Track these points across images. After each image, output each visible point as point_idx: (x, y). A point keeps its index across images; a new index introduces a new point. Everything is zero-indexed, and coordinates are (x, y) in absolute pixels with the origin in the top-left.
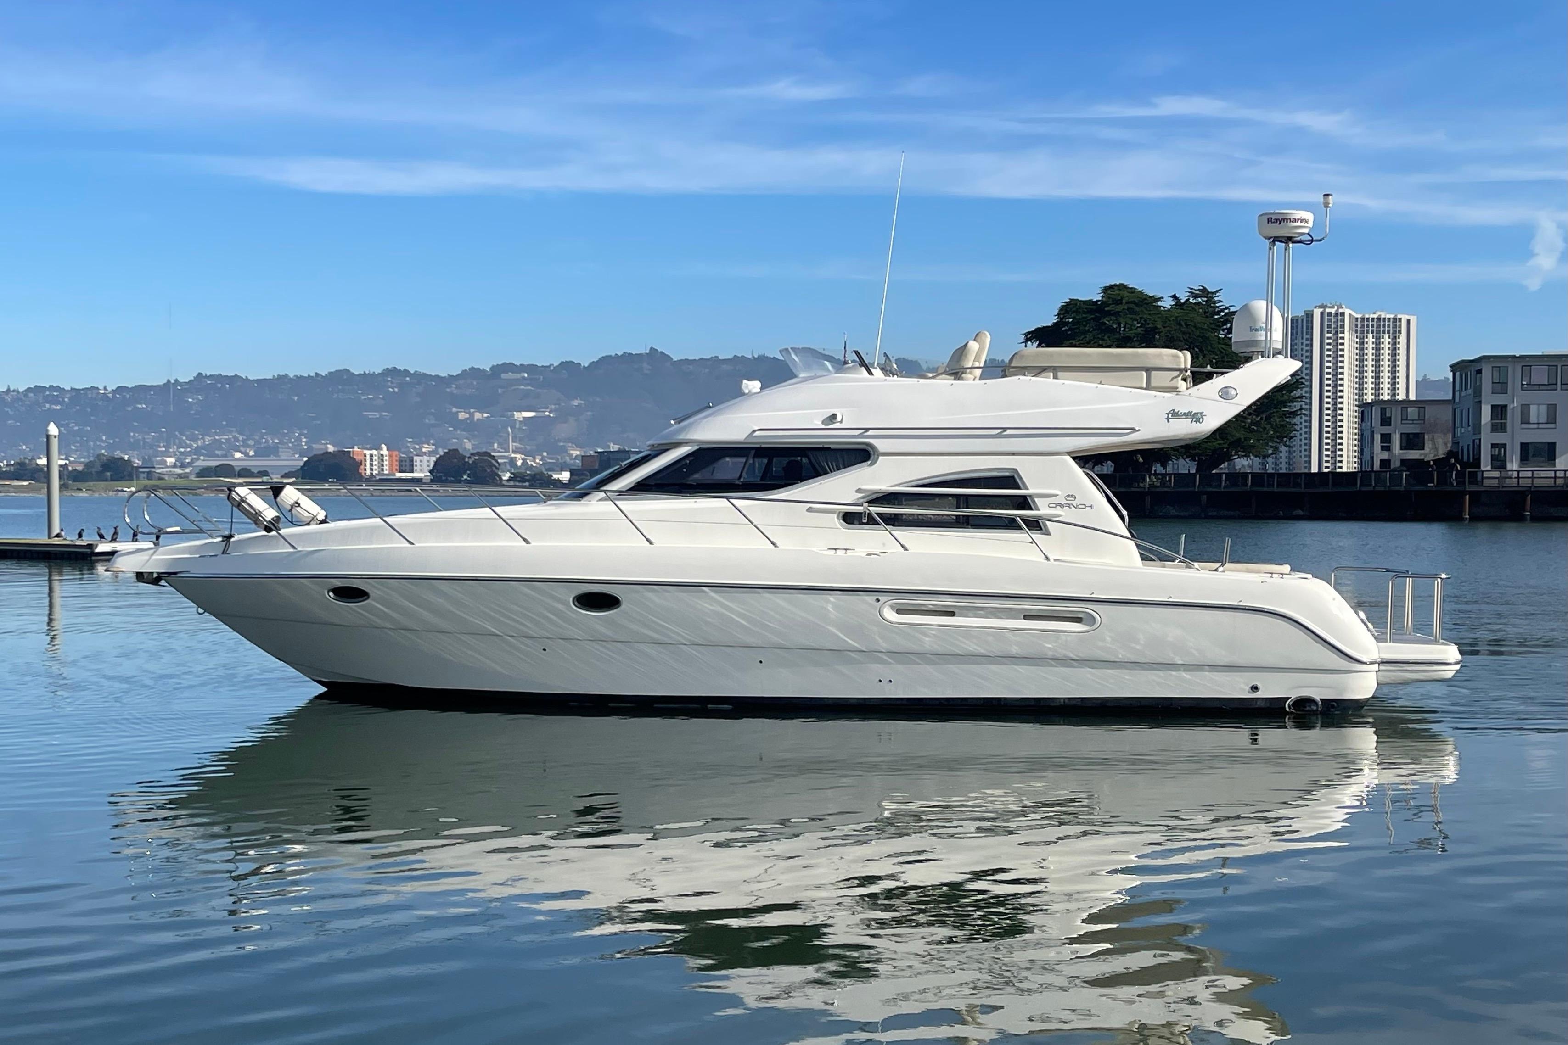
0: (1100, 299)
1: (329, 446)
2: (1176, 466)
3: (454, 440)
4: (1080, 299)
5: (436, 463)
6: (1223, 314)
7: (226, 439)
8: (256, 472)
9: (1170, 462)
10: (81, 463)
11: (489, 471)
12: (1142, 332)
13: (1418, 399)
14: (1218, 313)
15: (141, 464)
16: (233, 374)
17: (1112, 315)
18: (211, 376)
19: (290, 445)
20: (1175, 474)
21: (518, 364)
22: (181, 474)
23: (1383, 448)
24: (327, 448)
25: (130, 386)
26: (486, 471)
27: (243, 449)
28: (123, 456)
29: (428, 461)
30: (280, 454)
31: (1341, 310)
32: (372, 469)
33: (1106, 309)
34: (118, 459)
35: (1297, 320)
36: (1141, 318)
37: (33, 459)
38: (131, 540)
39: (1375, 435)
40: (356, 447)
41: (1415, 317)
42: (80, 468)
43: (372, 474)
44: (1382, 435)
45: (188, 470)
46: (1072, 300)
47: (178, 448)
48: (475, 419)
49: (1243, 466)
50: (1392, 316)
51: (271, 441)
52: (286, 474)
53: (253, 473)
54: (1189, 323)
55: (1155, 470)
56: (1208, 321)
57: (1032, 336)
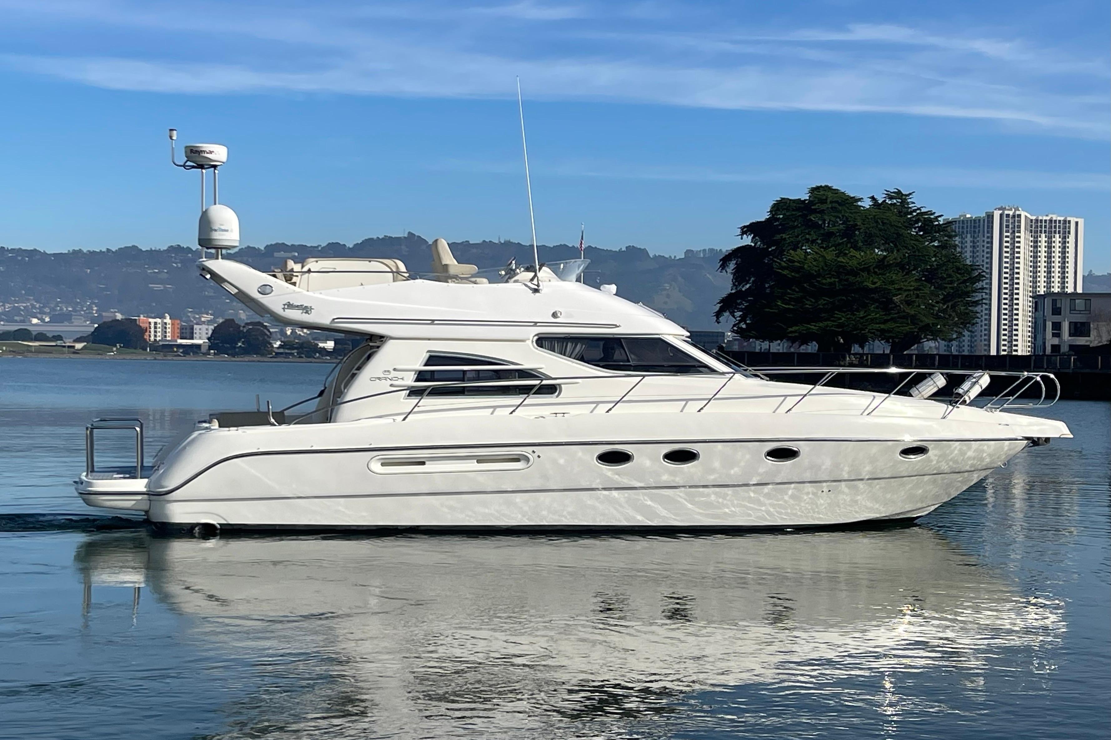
0: (808, 198)
1: (117, 314)
2: (871, 347)
3: (231, 312)
4: (790, 198)
5: (214, 331)
6: (915, 214)
7: (24, 307)
8: (51, 336)
9: (867, 343)
11: (261, 339)
12: (844, 229)
13: (1085, 292)
14: (911, 213)
16: (32, 249)
17: (819, 212)
18: (12, 249)
20: (871, 354)
21: (289, 244)
23: (1054, 335)
24: (116, 316)
26: (258, 339)
27: (39, 316)
29: (207, 329)
30: (73, 320)
31: (1017, 213)
32: (155, 336)
33: (813, 207)
35: (979, 220)
36: (843, 216)
39: (1047, 323)
40: (142, 316)
41: (1083, 220)
43: (155, 340)
44: (1053, 323)
46: (783, 199)
49: (930, 347)
50: (1062, 219)
51: (65, 309)
52: (77, 339)
53: (48, 337)
54: (886, 221)
55: (854, 350)
56: (902, 220)
57: (747, 230)
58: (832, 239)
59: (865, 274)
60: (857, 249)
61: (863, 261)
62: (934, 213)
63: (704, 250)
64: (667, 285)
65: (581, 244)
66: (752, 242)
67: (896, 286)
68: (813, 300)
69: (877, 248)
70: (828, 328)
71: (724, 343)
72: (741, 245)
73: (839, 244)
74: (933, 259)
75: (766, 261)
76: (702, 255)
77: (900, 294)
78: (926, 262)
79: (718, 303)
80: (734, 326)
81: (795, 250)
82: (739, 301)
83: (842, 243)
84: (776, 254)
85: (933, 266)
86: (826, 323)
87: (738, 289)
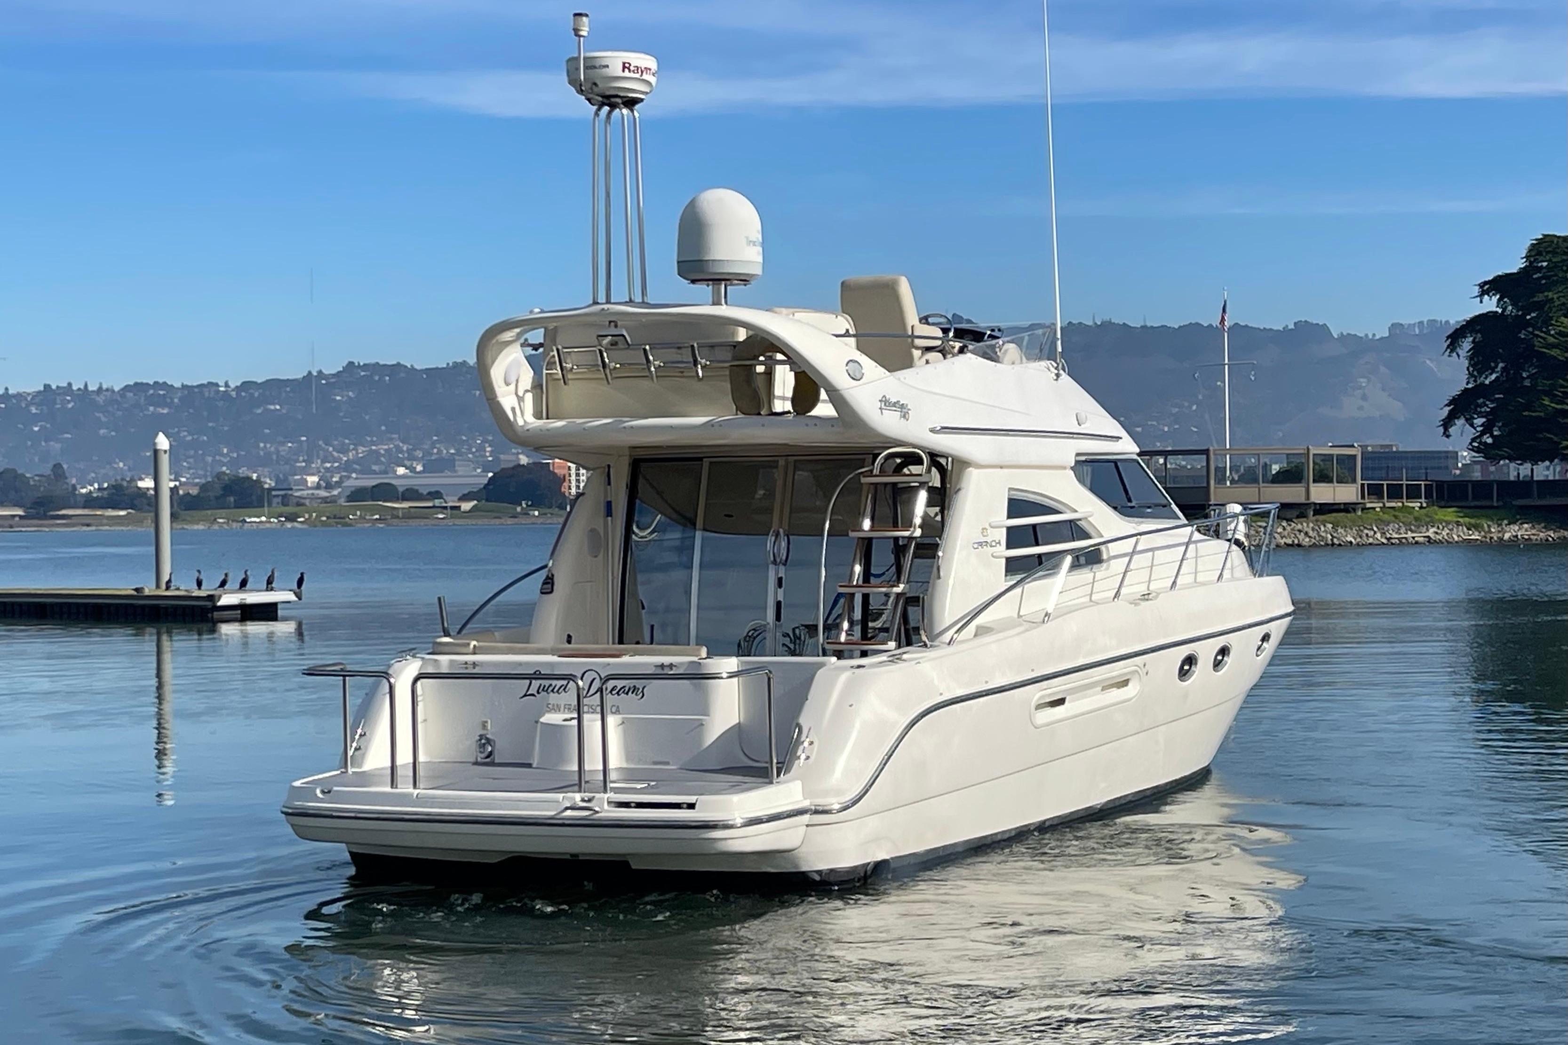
1: (521, 456)
4: (1558, 234)
7: (385, 450)
8: (425, 493)
10: (196, 484)
15: (273, 484)
16: (394, 362)
18: (365, 365)
19: (470, 456)
22: (327, 497)
24: (519, 459)
25: (259, 381)
27: (408, 463)
28: (250, 474)
30: (457, 468)
32: (578, 487)
34: (243, 478)
37: (132, 480)
38: (265, 587)
40: (557, 458)
42: (194, 491)
45: (335, 492)
46: (1545, 236)
47: (323, 462)
51: (445, 452)
52: (464, 495)
53: (422, 494)
57: (1489, 287)
63: (1421, 323)
64: (1362, 380)
65: (1223, 320)
66: (1497, 306)
71: (1458, 468)
72: (1477, 314)
75: (1523, 337)
76: (1417, 331)
79: (1447, 405)
80: (1473, 440)
82: (1481, 401)
84: (1538, 325)
87: (1479, 382)
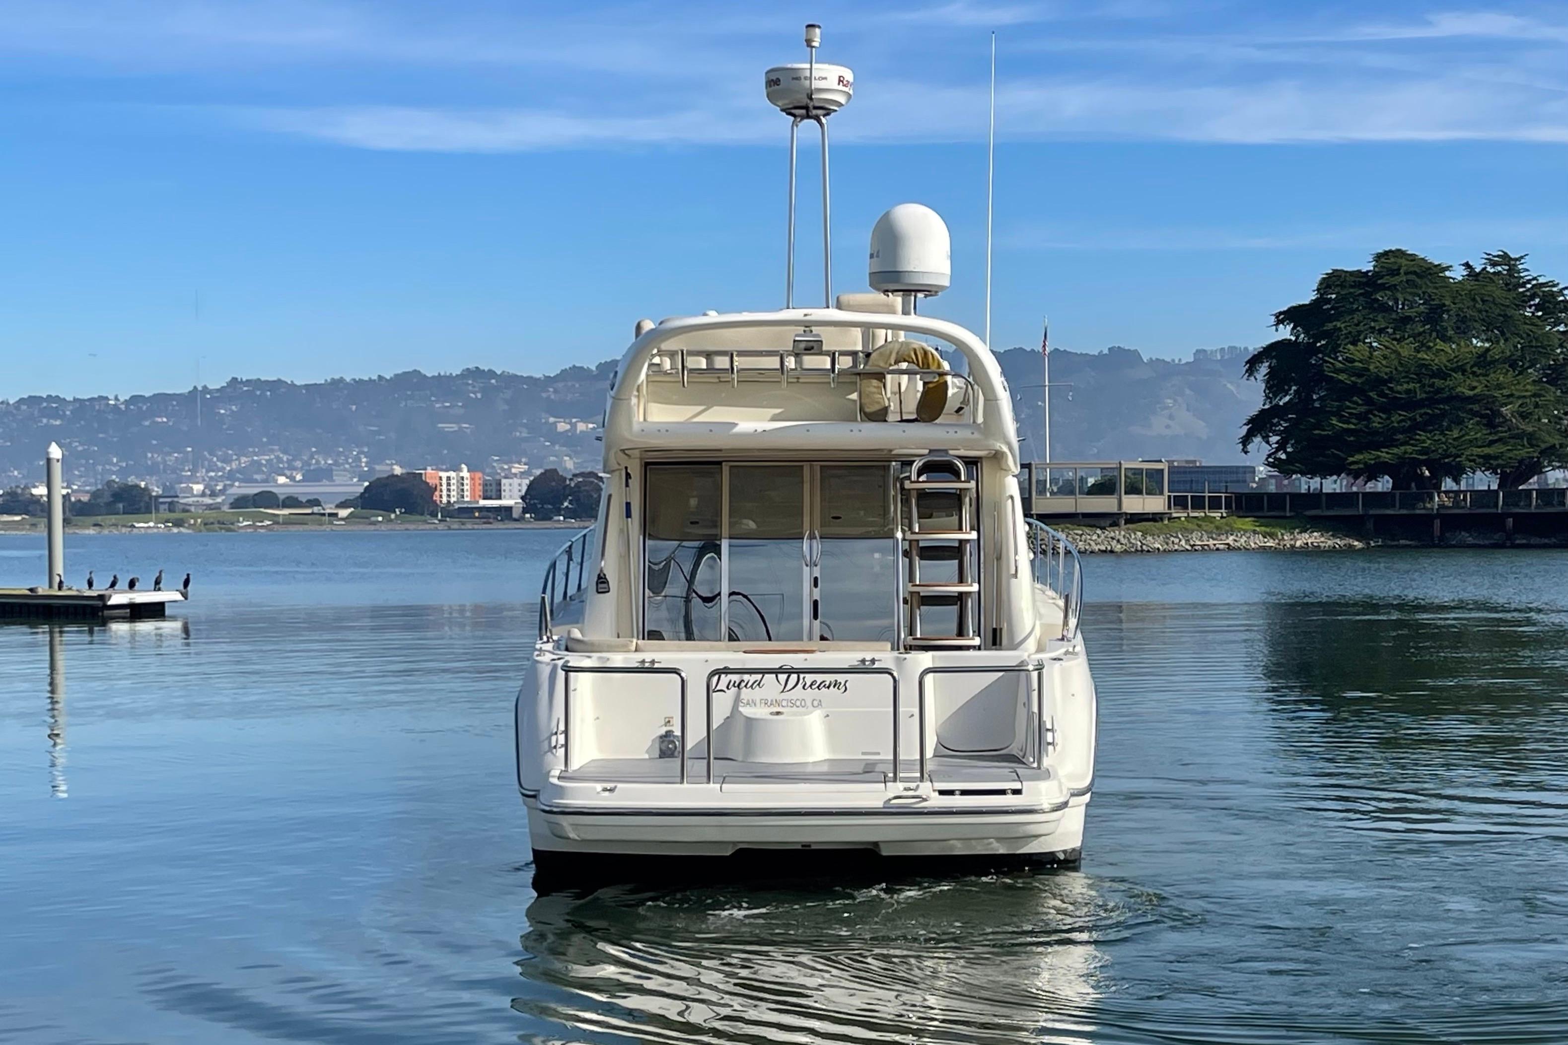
0: (1372, 268)
1: (395, 467)
2: (1471, 481)
3: (552, 458)
4: (1345, 269)
5: (530, 487)
6: (1529, 286)
7: (266, 460)
8: (304, 500)
9: (1465, 476)
10: (87, 492)
11: (595, 496)
12: (1427, 311)
14: (1523, 285)
15: (160, 492)
16: (275, 379)
17: (1388, 289)
18: (247, 381)
19: (347, 466)
20: (1471, 491)
22: (211, 504)
24: (393, 470)
25: (147, 395)
26: (592, 496)
27: (288, 473)
28: (138, 483)
29: (520, 485)
30: (334, 478)
32: (449, 496)
33: (1379, 282)
34: (132, 486)
36: (1424, 293)
37: (27, 487)
38: (153, 588)
40: (429, 468)
42: (85, 498)
43: (449, 502)
45: (219, 500)
46: (1335, 271)
47: (208, 471)
48: (578, 432)
49: (1557, 479)
51: (323, 462)
52: (342, 503)
53: (301, 502)
54: (1486, 298)
55: (1445, 486)
56: (1513, 294)
57: (1284, 317)
58: (1408, 326)
59: (1459, 376)
60: (1445, 339)
61: (1455, 357)
62: (1558, 284)
63: (1222, 349)
64: (1169, 401)
65: (1044, 346)
66: (1291, 334)
67: (1506, 392)
68: (1384, 416)
69: (1476, 338)
70: (1407, 456)
71: (1254, 482)
72: (1273, 341)
73: (1420, 334)
74: (1559, 351)
75: (1313, 362)
76: (1219, 358)
77: (1510, 403)
78: (1547, 356)
79: (1245, 424)
80: (1269, 456)
81: (1354, 343)
82: (1276, 420)
83: (1424, 332)
84: (1328, 351)
85: (1558, 360)
86: (1403, 448)
87: (1274, 403)
